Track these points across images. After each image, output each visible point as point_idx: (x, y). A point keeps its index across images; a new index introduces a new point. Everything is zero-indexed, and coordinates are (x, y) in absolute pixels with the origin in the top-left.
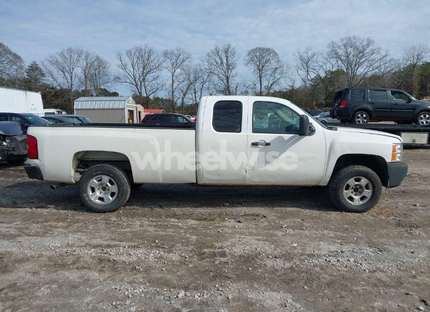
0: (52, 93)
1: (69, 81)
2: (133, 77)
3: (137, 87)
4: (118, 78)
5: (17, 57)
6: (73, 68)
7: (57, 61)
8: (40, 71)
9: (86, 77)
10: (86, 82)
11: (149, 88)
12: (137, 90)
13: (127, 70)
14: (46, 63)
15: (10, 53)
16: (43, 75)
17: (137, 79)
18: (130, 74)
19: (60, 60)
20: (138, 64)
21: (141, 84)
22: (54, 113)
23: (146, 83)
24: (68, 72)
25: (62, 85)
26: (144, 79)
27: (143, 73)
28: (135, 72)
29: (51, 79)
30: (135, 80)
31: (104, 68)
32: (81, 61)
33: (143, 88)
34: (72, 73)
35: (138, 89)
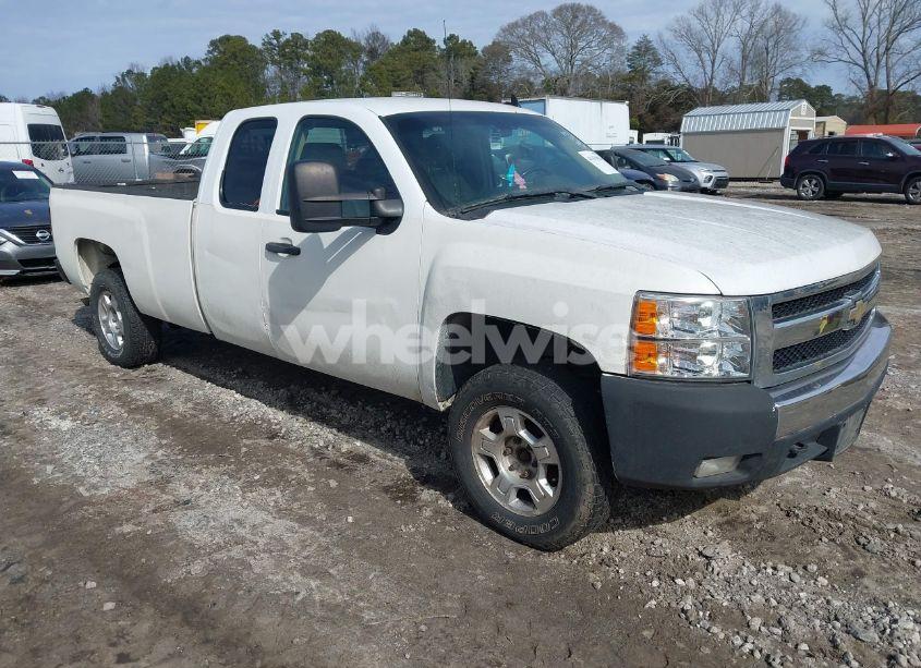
0: (669, 99)
1: (709, 69)
2: (859, 46)
3: (866, 69)
4: (821, 53)
5: (616, 31)
6: (719, 39)
7: (689, 29)
8: (654, 54)
9: (744, 58)
10: (744, 69)
11: (899, 70)
12: (865, 79)
13: (847, 31)
14: (668, 36)
15: (605, 22)
16: (658, 62)
17: (870, 51)
18: (854, 38)
19: (696, 25)
20: (881, 10)
21: (878, 62)
22: (662, 142)
23: (894, 59)
24: (708, 51)
25: (691, 80)
26: (887, 49)
27: (889, 31)
28: (868, 32)
29: (671, 69)
30: (864, 54)
31: (790, 31)
32: (739, 22)
33: (883, 72)
34: (715, 52)
35: (868, 77)
